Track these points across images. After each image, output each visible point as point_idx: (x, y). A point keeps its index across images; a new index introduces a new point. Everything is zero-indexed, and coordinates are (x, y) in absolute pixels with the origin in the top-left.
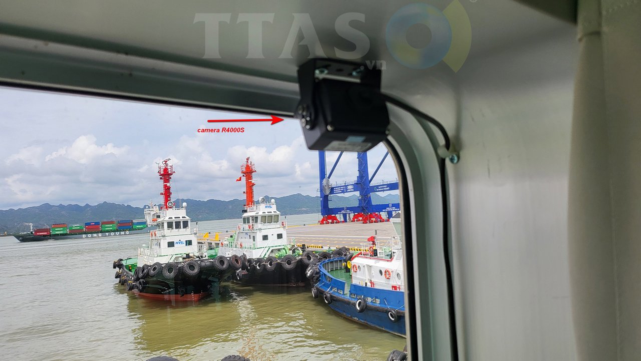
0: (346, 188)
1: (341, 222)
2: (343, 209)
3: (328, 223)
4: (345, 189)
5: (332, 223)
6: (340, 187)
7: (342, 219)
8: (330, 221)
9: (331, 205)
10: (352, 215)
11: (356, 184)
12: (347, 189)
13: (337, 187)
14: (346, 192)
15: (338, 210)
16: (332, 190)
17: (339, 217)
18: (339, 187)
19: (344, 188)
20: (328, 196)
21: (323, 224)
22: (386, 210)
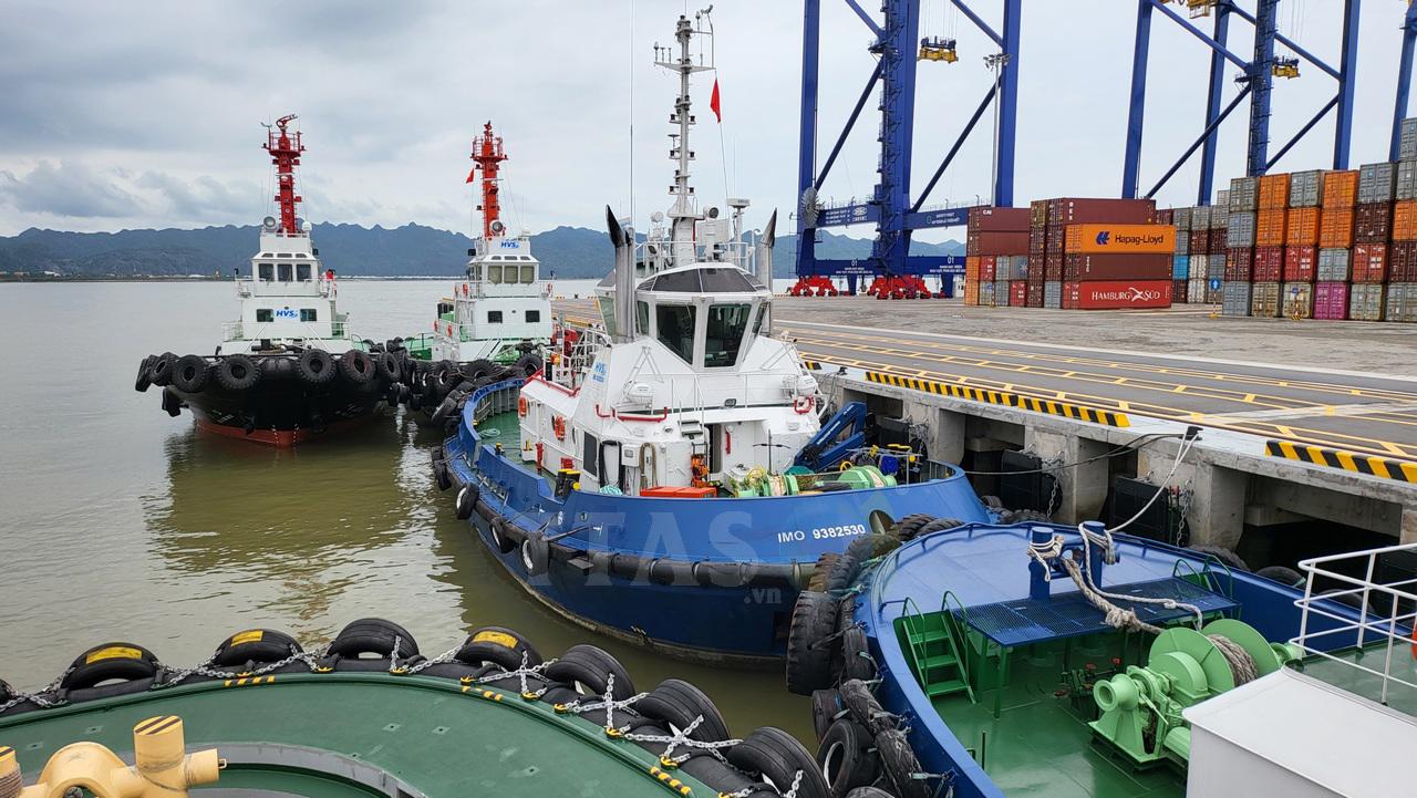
0: (851, 213)
1: (842, 293)
2: (848, 263)
3: (810, 294)
4: (847, 216)
5: (820, 294)
6: (839, 209)
7: (845, 287)
8: (815, 289)
9: (820, 253)
10: (869, 282)
11: (871, 203)
12: (853, 216)
13: (833, 210)
14: (852, 222)
15: (835, 267)
16: (823, 217)
17: (840, 284)
18: (836, 210)
19: (846, 214)
20: (814, 230)
21: (798, 295)
22: (939, 271)
